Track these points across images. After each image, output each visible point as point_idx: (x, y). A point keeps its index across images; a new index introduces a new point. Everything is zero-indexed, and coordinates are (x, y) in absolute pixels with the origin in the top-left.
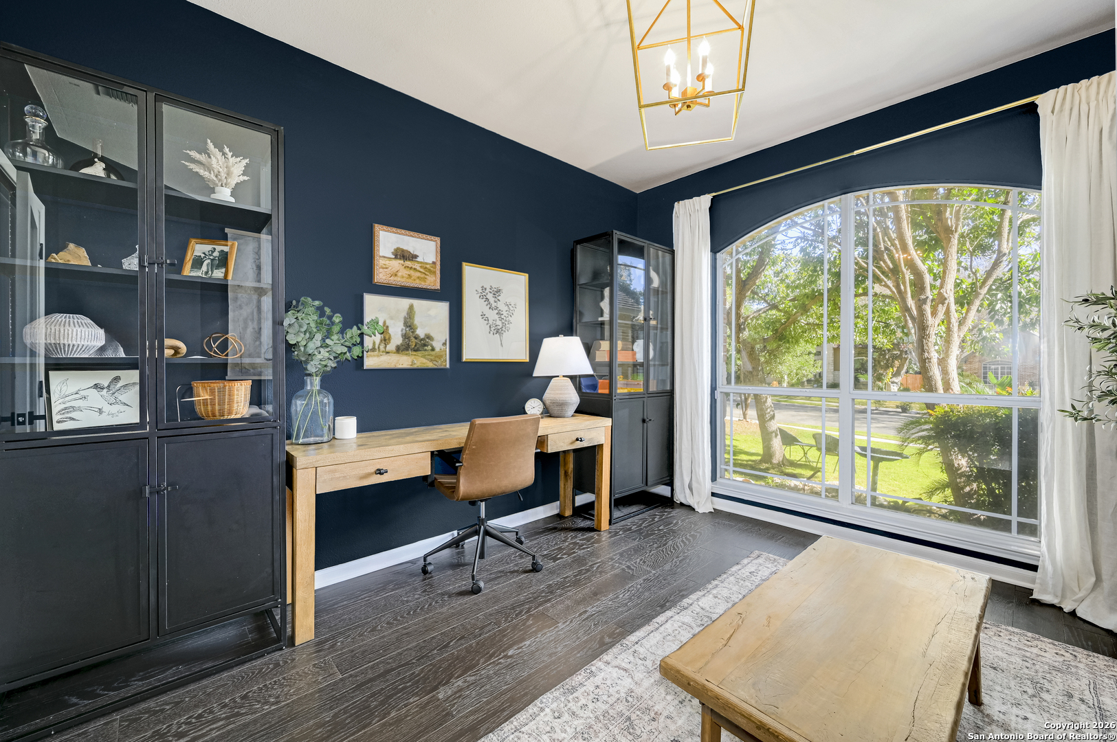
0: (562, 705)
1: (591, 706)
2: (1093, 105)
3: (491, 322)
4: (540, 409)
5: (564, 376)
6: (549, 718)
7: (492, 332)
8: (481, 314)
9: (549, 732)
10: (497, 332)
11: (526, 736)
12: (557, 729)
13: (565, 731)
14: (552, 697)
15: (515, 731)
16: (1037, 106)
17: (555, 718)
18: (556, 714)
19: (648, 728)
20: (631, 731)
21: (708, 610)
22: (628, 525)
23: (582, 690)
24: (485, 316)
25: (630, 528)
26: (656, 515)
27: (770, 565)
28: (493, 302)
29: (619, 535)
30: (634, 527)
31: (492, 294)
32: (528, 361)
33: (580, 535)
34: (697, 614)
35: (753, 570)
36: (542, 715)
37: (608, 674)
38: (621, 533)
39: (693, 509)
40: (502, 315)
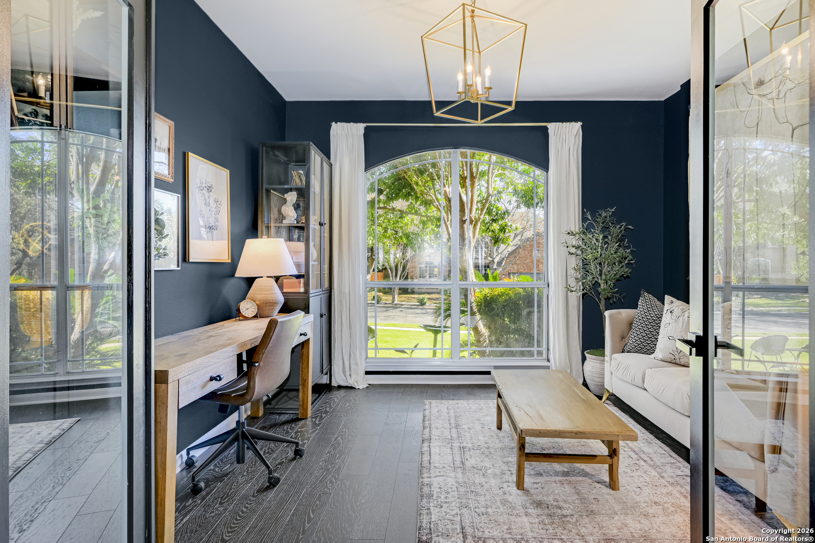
0: (436, 502)
1: (448, 495)
2: (567, 136)
3: (206, 218)
4: (254, 310)
5: (267, 277)
6: (437, 510)
8: (200, 209)
9: (446, 514)
10: (210, 230)
11: (439, 521)
12: (448, 511)
13: (453, 510)
16: (548, 129)
18: (439, 507)
19: (485, 490)
20: (479, 494)
21: (441, 435)
22: (322, 409)
23: (435, 493)
24: (202, 213)
25: (326, 411)
26: (332, 398)
27: (442, 405)
28: (207, 198)
29: (325, 417)
30: (328, 409)
31: (206, 189)
32: (229, 261)
33: (293, 425)
34: (439, 439)
35: (437, 410)
36: (432, 510)
37: (435, 482)
38: (324, 415)
39: (352, 388)
40: (213, 211)
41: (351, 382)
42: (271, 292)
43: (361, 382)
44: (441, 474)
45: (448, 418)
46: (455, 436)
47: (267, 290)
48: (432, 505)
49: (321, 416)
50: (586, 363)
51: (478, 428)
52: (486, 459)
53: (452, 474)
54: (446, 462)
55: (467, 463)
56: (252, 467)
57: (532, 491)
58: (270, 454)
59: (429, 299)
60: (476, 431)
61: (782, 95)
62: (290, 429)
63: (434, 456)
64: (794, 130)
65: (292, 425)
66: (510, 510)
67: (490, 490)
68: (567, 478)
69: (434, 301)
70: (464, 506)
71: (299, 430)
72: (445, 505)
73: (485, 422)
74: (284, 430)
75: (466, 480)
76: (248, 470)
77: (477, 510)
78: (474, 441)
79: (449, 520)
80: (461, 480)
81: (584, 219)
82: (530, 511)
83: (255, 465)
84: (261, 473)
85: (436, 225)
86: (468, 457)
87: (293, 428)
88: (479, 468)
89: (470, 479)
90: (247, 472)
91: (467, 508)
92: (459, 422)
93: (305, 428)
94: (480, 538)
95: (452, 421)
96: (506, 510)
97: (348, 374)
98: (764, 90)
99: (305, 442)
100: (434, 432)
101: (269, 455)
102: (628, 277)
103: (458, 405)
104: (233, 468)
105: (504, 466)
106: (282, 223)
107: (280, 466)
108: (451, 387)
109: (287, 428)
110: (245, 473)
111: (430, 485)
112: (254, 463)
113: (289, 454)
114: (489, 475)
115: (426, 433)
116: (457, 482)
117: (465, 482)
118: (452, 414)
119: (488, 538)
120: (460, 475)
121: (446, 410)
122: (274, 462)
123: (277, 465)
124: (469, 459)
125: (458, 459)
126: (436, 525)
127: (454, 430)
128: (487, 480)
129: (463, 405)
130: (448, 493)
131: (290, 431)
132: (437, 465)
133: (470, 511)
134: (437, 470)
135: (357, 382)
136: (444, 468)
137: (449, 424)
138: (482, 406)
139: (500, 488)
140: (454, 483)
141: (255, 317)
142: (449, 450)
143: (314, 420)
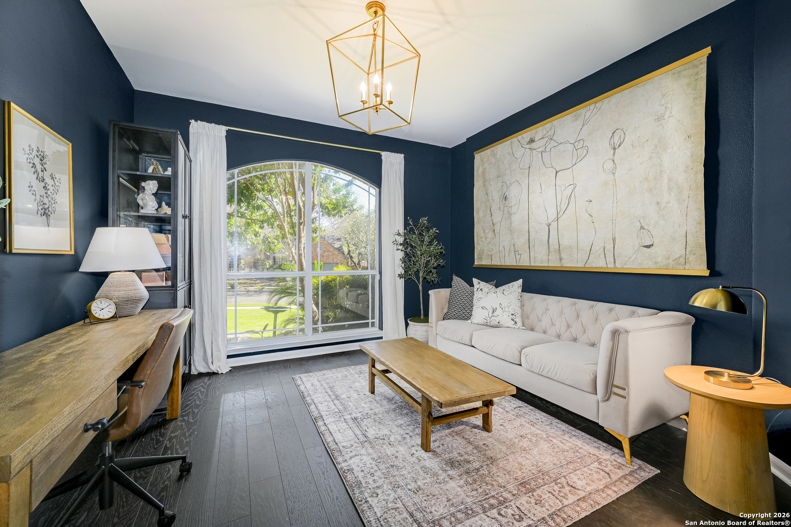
0: (369, 491)
1: (375, 478)
2: (394, 163)
3: (38, 197)
4: (110, 310)
5: (127, 271)
6: (376, 500)
7: (39, 213)
8: (29, 184)
9: (387, 503)
10: (45, 213)
11: (386, 514)
12: (386, 498)
13: (389, 495)
14: (358, 495)
15: (379, 520)
16: (382, 156)
17: (377, 497)
18: (375, 495)
19: (401, 461)
20: (400, 468)
21: (329, 410)
22: (190, 404)
23: (360, 478)
24: (33, 189)
25: (196, 404)
26: (197, 388)
27: (312, 379)
28: (39, 170)
29: (198, 412)
30: (198, 402)
31: (39, 159)
32: (73, 253)
33: (163, 430)
34: (330, 414)
35: (310, 385)
36: (371, 503)
37: (354, 463)
38: (196, 411)
39: (214, 374)
40: (49, 189)
41: (213, 368)
42: (133, 288)
43: (223, 366)
44: (354, 453)
45: (324, 390)
46: (341, 407)
47: (127, 286)
48: (366, 495)
49: (193, 412)
50: (409, 328)
51: (355, 395)
52: (381, 426)
53: (363, 451)
54: (350, 439)
55: (367, 434)
56: (123, 507)
57: (438, 450)
58: (144, 478)
59: (239, 283)
60: (356, 399)
61: (548, 150)
62: (160, 436)
63: (335, 434)
64: (557, 172)
65: (160, 431)
66: (435, 478)
67: (405, 459)
68: (452, 429)
69: (243, 285)
70: (396, 486)
71: (173, 435)
72: (379, 491)
73: (357, 388)
74: (152, 439)
75: (380, 455)
76: (119, 513)
77: (409, 487)
78: (360, 410)
79: (394, 509)
80: (374, 456)
81: (406, 224)
82: (450, 473)
83: (127, 501)
84: (140, 512)
85: (260, 226)
86: (366, 428)
87: (164, 434)
88: (382, 438)
89: (382, 451)
90: (118, 517)
91: (400, 488)
92: (337, 393)
93: (179, 431)
94: (433, 522)
95: (330, 393)
96: (433, 479)
97: (210, 361)
98: (534, 145)
99: (186, 449)
100: (320, 407)
101: (144, 480)
102: (443, 266)
103: (324, 376)
104: (93, 517)
105: (400, 431)
106: (138, 212)
107: (164, 493)
108: (308, 359)
109: (156, 436)
110: (116, 520)
111: (350, 470)
112: (124, 500)
113: (171, 472)
114: (394, 443)
115: (314, 410)
116: (373, 459)
117: (379, 457)
118: (325, 385)
119: (441, 518)
120: (370, 451)
121: (318, 383)
122: (154, 489)
123: (160, 493)
124: (367, 430)
125: (358, 432)
126: (386, 521)
127: (336, 402)
128: (396, 450)
129: (329, 376)
130: (372, 475)
131: (161, 439)
132: (344, 444)
133: (405, 491)
134: (347, 450)
135: (219, 367)
136: (352, 446)
137: (329, 397)
138: (345, 373)
139: (412, 455)
140: (371, 461)
141: (114, 317)
142: (345, 424)
143: (186, 418)
